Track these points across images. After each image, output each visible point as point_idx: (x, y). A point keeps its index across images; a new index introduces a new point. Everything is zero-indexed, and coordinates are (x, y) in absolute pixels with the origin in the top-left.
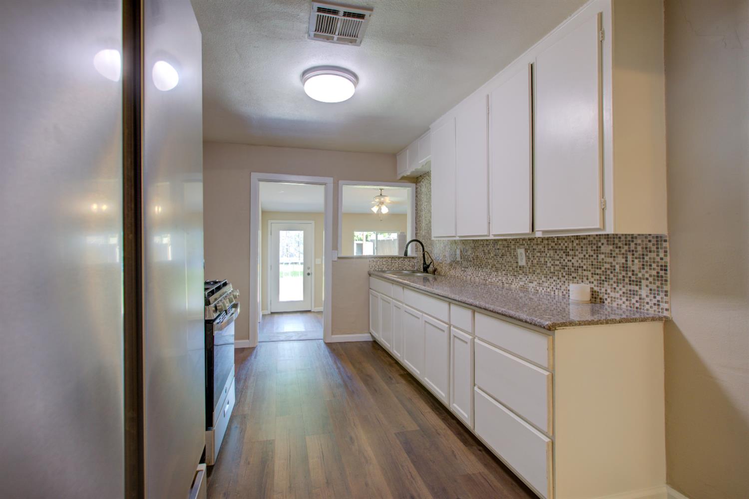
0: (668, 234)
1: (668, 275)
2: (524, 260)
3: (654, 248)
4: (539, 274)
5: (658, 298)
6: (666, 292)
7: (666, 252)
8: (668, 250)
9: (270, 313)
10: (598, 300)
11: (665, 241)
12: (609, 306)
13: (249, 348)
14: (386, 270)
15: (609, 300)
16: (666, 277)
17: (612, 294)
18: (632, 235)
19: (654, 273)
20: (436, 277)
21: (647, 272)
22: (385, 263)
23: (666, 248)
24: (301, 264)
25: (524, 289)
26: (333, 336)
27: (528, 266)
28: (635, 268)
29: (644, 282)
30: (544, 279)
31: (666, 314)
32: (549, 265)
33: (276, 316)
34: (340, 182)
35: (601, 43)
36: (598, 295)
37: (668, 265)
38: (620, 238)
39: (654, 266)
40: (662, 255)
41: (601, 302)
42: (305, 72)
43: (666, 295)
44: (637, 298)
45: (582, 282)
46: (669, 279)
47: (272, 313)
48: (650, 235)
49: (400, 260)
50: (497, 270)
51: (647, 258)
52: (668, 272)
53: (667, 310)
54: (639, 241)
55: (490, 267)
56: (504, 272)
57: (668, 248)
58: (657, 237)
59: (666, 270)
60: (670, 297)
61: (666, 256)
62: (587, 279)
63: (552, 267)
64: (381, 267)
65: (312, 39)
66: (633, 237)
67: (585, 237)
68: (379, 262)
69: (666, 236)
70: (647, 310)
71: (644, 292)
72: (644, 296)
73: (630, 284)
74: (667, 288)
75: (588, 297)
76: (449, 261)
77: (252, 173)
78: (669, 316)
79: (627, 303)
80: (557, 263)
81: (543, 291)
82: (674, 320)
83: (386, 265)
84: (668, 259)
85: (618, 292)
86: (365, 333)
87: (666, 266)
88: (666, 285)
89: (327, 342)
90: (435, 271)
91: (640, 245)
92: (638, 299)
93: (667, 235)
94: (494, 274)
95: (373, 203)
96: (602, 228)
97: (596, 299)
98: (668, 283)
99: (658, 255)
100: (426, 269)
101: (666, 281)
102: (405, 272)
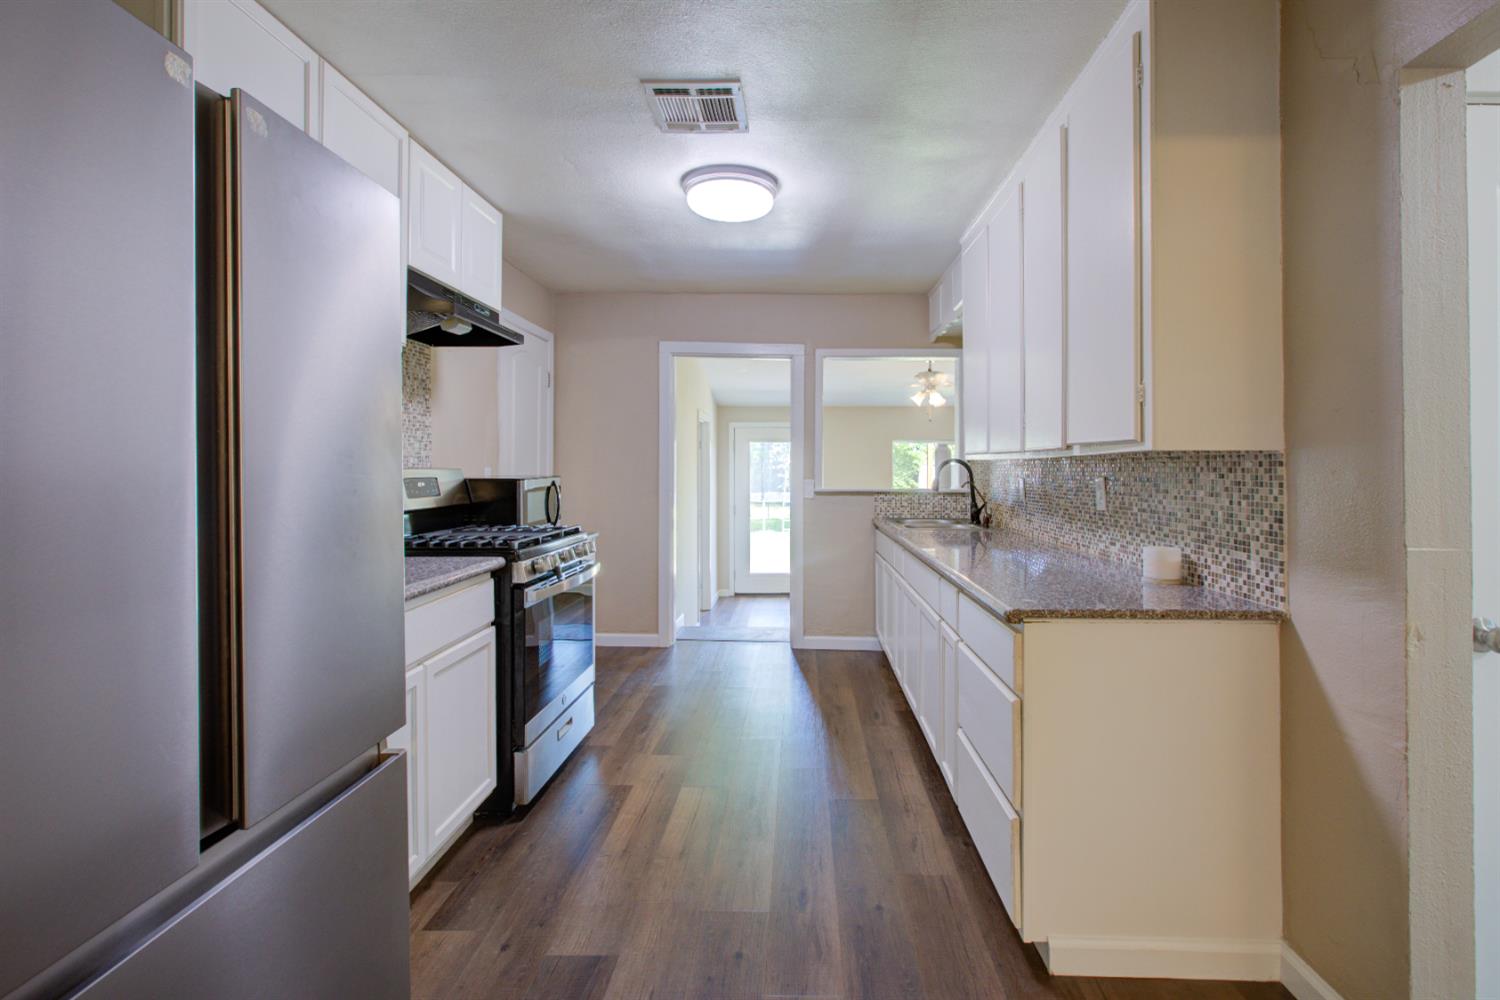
0: (1286, 450)
1: (1285, 532)
2: (1103, 502)
3: (1266, 479)
4: (1122, 527)
5: (1272, 575)
6: (1282, 564)
7: (1281, 485)
8: (1285, 482)
9: (733, 594)
10: (1196, 579)
11: (1281, 464)
12: (1210, 591)
13: (658, 648)
14: (909, 516)
15: (1210, 578)
16: (1282, 535)
17: (1214, 568)
18: (1239, 452)
19: (1266, 526)
20: (989, 531)
21: (1258, 526)
22: (905, 504)
23: (1281, 477)
24: (787, 504)
25: (1105, 557)
26: (806, 638)
27: (1108, 511)
28: (1242, 517)
29: (1254, 545)
30: (1129, 538)
31: (1281, 607)
32: (1135, 510)
33: (742, 600)
34: (819, 352)
35: (1139, 88)
36: (1196, 570)
37: (1285, 510)
38: (1223, 456)
39: (1266, 513)
40: (1276, 491)
41: (1199, 583)
42: (685, 177)
43: (1282, 571)
44: (1245, 575)
45: (1176, 543)
46: (1286, 540)
47: (737, 595)
48: (1261, 452)
49: (936, 499)
50: (1071, 520)
51: (1257, 498)
52: (1285, 525)
53: (1283, 599)
54: (1248, 464)
55: (1061, 513)
56: (1079, 524)
57: (1285, 477)
58: (1270, 456)
59: (1281, 521)
60: (1288, 575)
61: (1281, 493)
62: (1183, 539)
63: (1139, 514)
64: (898, 512)
65: (667, 132)
66: (1239, 454)
67: (1180, 454)
68: (894, 502)
69: (1282, 455)
70: (1258, 599)
71: (1253, 565)
72: (1253, 573)
73: (1236, 549)
74: (1282, 556)
75: (1174, 574)
76: (1010, 503)
77: (661, 343)
78: (1284, 610)
79: (1233, 584)
80: (1145, 505)
81: (1128, 562)
82: (1294, 620)
83: (908, 509)
84: (1284, 499)
85: (1221, 564)
86: (867, 635)
87: (1282, 514)
88: (1282, 551)
89: (795, 647)
90: (988, 521)
91: (1249, 471)
92: (1246, 578)
93: (1283, 452)
94: (1067, 526)
95: (913, 386)
96: (1139, 440)
97: (1191, 577)
98: (1285, 546)
99: (1271, 492)
100: (975, 518)
101: (1282, 542)
102: (943, 521)
